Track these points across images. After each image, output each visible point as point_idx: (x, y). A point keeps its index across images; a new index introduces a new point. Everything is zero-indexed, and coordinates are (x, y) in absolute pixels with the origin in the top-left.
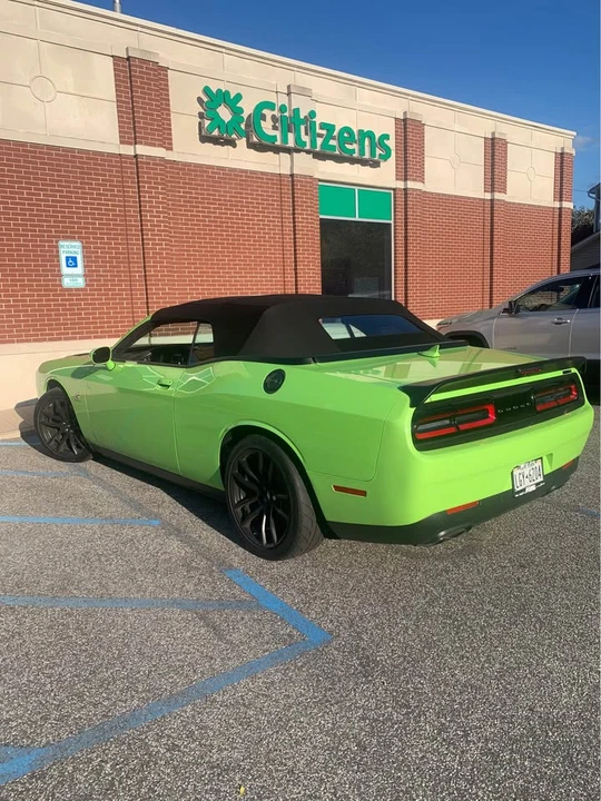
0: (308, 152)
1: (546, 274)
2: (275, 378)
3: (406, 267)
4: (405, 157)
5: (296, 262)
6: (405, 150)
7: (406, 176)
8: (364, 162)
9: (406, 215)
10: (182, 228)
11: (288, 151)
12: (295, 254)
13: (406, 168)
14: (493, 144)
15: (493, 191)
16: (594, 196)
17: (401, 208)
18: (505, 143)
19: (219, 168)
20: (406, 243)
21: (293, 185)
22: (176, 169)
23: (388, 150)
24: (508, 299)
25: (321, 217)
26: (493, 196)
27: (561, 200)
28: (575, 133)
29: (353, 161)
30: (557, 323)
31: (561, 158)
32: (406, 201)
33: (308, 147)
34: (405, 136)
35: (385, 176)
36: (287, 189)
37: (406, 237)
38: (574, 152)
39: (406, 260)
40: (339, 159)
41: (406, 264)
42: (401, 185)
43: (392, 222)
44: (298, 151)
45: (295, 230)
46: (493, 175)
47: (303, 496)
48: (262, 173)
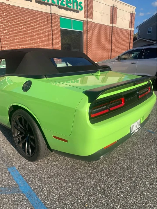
0: (56, 6)
1: (126, 50)
2: (27, 85)
3: (87, 45)
4: (87, 10)
5: (53, 42)
6: (87, 8)
7: (87, 16)
8: (74, 11)
9: (87, 29)
10: (13, 29)
11: (50, 5)
12: (53, 40)
13: (87, 14)
14: (113, 8)
15: (112, 24)
16: (138, 28)
17: (85, 27)
18: (116, 8)
19: (26, 9)
20: (87, 38)
21: (51, 17)
22: (10, 7)
23: (81, 7)
24: (118, 56)
25: (61, 28)
26: (112, 25)
27: (131, 28)
28: (136, 7)
29: (71, 10)
30: (132, 64)
31: (132, 14)
32: (87, 25)
33: (56, 4)
34: (87, 3)
35: (81, 16)
36: (49, 18)
37: (87, 36)
38: (135, 13)
39: (87, 43)
40: (66, 9)
41: (87, 44)
42: (85, 19)
43: (83, 31)
44: (53, 5)
45: (52, 32)
46: (113, 18)
47: (41, 138)
48: (41, 12)
